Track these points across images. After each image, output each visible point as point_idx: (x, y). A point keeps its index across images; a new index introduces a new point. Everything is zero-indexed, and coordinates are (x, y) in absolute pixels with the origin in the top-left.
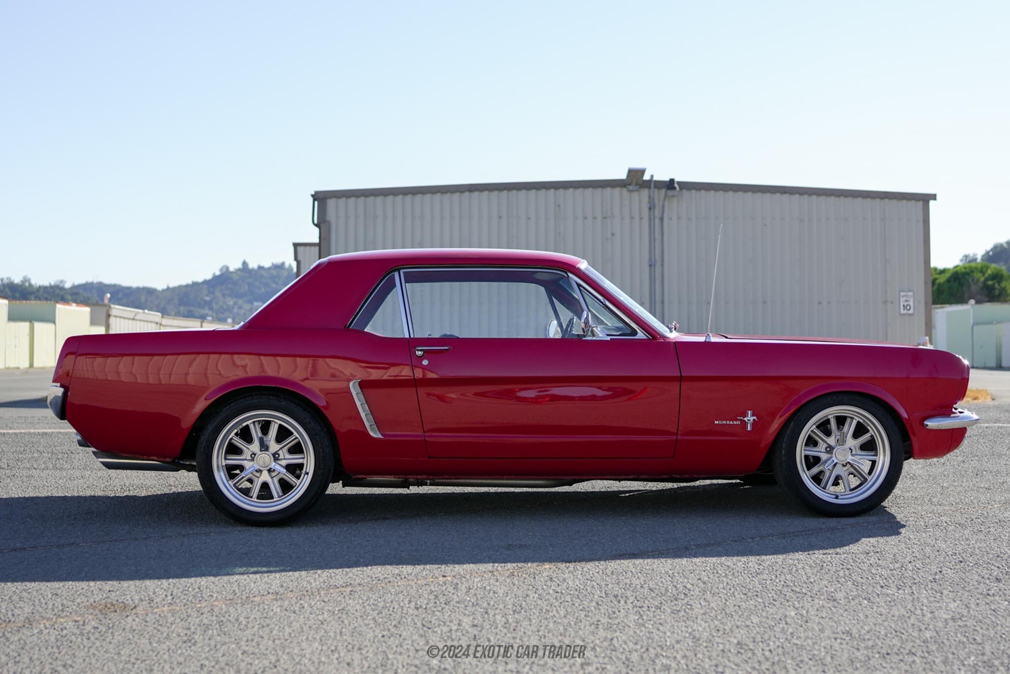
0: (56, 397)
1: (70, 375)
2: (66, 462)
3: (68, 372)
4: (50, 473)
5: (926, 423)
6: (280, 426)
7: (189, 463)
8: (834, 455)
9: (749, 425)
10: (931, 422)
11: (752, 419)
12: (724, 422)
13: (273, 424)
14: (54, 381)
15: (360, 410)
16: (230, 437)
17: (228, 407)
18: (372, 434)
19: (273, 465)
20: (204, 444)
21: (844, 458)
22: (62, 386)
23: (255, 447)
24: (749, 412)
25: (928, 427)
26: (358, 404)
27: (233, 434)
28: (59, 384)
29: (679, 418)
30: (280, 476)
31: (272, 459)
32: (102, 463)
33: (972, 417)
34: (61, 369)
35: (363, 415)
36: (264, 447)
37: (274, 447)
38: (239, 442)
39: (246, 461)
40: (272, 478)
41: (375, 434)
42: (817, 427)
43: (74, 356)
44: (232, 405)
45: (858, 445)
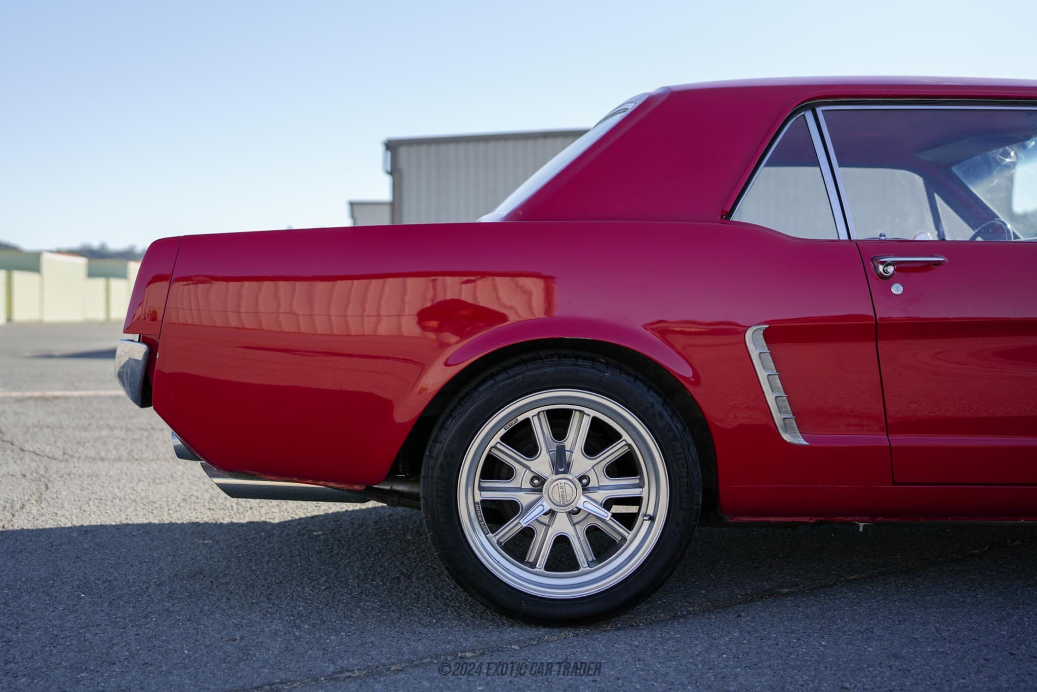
0: (131, 362)
1: (159, 317)
2: (147, 446)
3: (155, 312)
4: (124, 469)
6: (595, 421)
7: (387, 487)
13: (576, 417)
14: (127, 330)
15: (766, 387)
16: (492, 443)
17: (491, 382)
18: (786, 437)
19: (582, 502)
20: (440, 460)
22: (143, 340)
23: (542, 464)
26: (762, 375)
27: (497, 438)
28: (136, 337)
30: (591, 521)
31: (580, 490)
32: (220, 485)
34: (140, 308)
35: (770, 398)
36: (561, 463)
37: (580, 463)
38: (508, 455)
39: (522, 494)
40: (574, 525)
41: (793, 437)
43: (165, 284)
44: (498, 378)
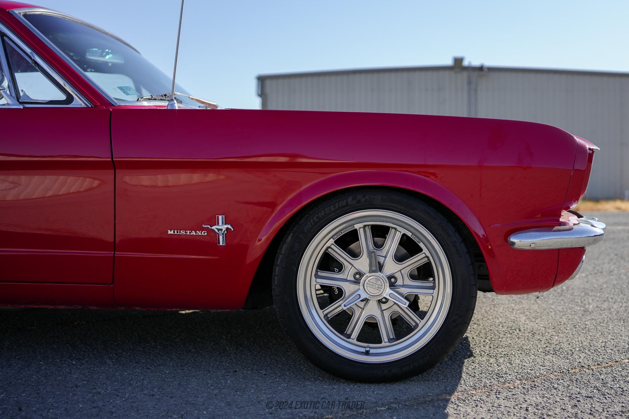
5: (513, 239)
8: (361, 288)
9: (221, 237)
10: (518, 238)
11: (224, 227)
12: (183, 232)
21: (376, 292)
24: (220, 217)
25: (516, 246)
29: (115, 224)
33: (594, 232)
42: (335, 242)
45: (406, 272)
